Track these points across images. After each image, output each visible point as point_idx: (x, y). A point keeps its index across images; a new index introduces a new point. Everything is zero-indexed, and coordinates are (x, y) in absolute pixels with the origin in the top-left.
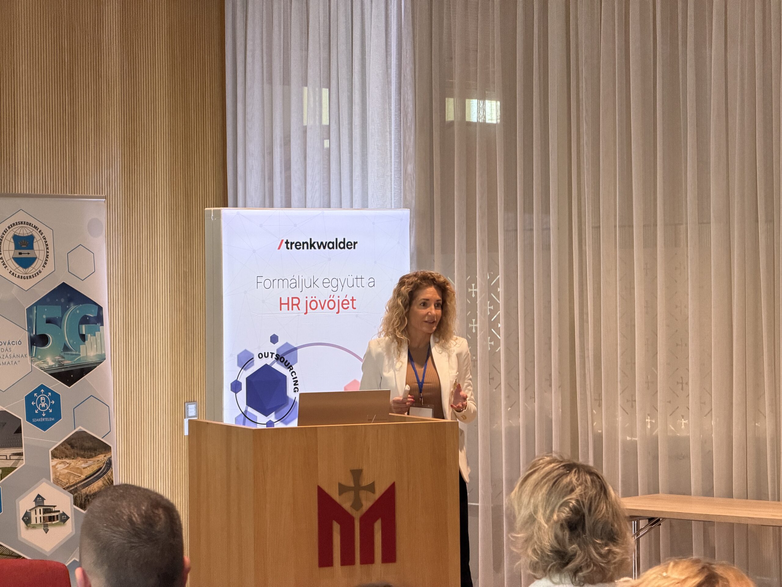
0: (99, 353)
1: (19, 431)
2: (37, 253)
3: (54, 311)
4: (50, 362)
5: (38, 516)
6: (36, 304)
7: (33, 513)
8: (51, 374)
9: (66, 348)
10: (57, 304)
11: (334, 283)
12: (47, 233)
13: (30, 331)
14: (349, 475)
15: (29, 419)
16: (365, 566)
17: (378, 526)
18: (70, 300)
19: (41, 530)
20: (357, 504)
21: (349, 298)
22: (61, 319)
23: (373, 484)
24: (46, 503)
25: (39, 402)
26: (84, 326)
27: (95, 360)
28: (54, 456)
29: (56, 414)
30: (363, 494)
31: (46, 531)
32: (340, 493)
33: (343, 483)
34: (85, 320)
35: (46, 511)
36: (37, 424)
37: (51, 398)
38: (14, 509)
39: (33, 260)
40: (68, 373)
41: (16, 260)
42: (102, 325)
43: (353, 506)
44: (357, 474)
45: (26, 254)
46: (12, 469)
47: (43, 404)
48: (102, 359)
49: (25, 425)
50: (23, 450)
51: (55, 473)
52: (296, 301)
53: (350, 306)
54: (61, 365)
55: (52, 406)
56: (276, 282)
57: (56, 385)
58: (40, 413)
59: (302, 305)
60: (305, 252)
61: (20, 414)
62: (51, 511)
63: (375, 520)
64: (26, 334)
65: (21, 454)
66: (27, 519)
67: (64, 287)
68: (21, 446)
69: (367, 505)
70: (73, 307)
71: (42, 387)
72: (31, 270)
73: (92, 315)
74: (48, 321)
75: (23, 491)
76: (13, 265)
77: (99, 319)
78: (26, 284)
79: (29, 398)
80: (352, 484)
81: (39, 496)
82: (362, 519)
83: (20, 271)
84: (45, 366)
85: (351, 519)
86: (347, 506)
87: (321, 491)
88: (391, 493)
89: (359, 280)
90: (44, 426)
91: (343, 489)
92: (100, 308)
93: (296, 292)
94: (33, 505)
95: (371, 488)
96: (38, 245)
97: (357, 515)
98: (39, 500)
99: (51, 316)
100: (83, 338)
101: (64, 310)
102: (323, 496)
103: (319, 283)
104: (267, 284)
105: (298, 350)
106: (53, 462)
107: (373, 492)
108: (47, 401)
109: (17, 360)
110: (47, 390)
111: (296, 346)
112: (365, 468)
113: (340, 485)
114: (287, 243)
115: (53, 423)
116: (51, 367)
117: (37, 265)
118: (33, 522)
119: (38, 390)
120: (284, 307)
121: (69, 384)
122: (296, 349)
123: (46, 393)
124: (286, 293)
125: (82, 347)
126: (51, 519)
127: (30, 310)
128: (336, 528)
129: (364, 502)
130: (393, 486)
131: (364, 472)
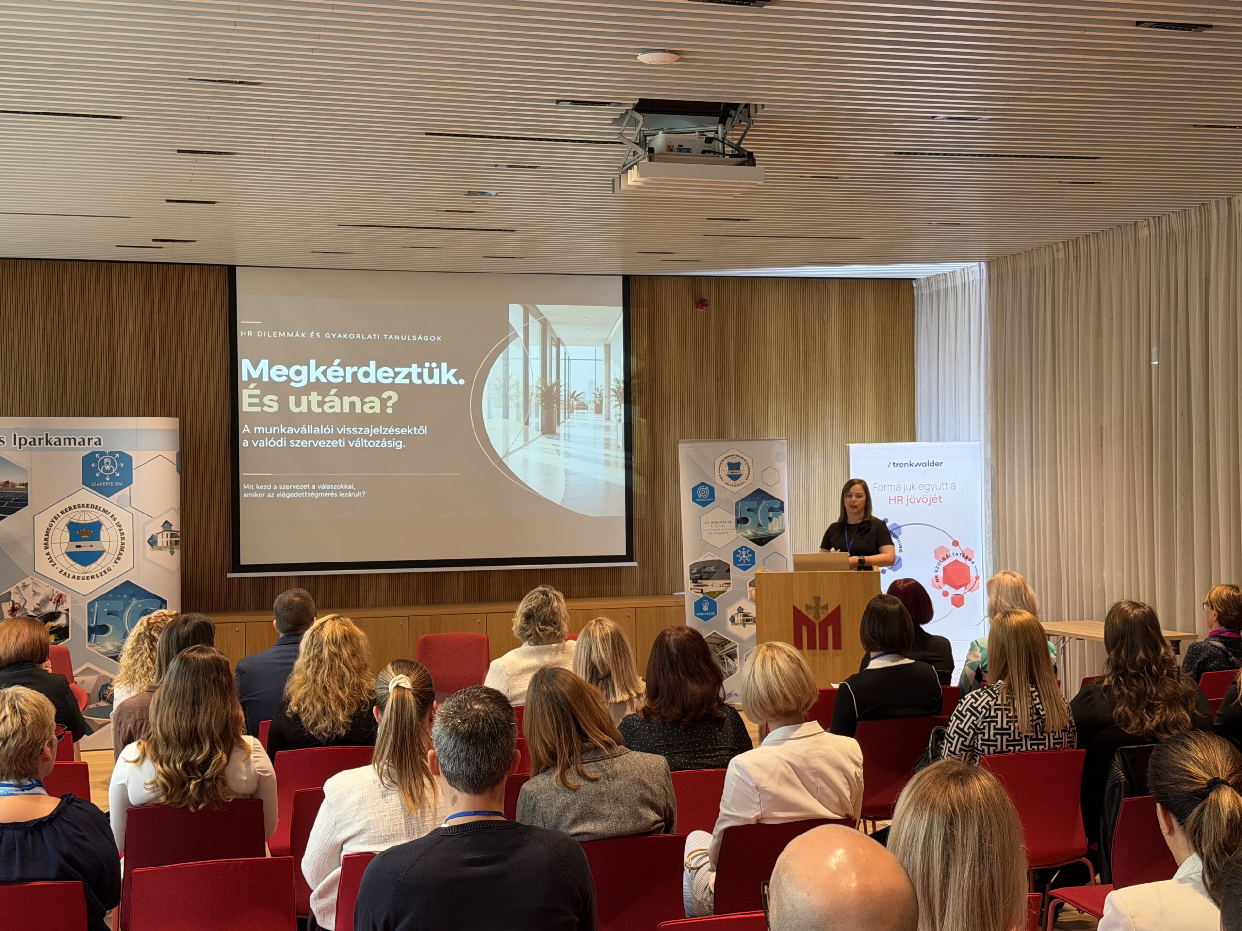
0: (781, 528)
1: (728, 571)
2: (742, 472)
3: (753, 505)
4: (749, 533)
5: (740, 618)
6: (741, 501)
7: (736, 616)
8: (751, 540)
9: (760, 525)
10: (755, 500)
11: (927, 487)
12: (749, 461)
13: (737, 515)
14: (813, 601)
15: (735, 564)
16: (822, 651)
17: (830, 628)
18: (762, 499)
19: (741, 626)
20: (817, 616)
21: (937, 496)
22: (757, 509)
23: (827, 605)
24: (744, 611)
25: (742, 555)
26: (771, 513)
27: (778, 532)
28: (750, 585)
29: (752, 562)
30: (821, 611)
31: (744, 627)
32: (807, 610)
33: (808, 604)
34: (772, 509)
35: (744, 616)
36: (740, 567)
37: (749, 553)
38: (725, 614)
39: (740, 476)
40: (761, 539)
41: (729, 476)
42: (783, 511)
43: (814, 617)
44: (817, 600)
45: (735, 472)
46: (724, 592)
47: (744, 556)
48: (783, 531)
49: (732, 567)
50: (731, 581)
51: (750, 595)
52: (900, 498)
53: (938, 500)
54: (757, 535)
55: (749, 558)
56: (886, 487)
57: (753, 546)
58: (742, 561)
59: (905, 501)
60: (907, 469)
61: (730, 561)
62: (747, 616)
63: (829, 625)
64: (734, 517)
65: (729, 584)
66: (732, 619)
67: (759, 491)
68: (729, 579)
69: (823, 617)
70: (764, 502)
71: (744, 547)
72: (738, 482)
73: (777, 506)
74: (749, 510)
75: (730, 604)
76: (727, 479)
77: (782, 509)
78: (735, 489)
79: (736, 553)
80: (814, 605)
81: (740, 607)
82: (821, 624)
83: (731, 482)
84: (746, 535)
85: (814, 624)
86: (811, 617)
87: (795, 608)
88: (838, 610)
89: (944, 486)
90: (745, 569)
91: (808, 607)
92: (782, 503)
93: (901, 493)
94: (737, 612)
95: (826, 607)
96: (743, 468)
97: (817, 623)
98: (740, 610)
99: (750, 507)
100: (771, 519)
101: (759, 504)
102: (796, 611)
103: (916, 487)
104: (881, 488)
105: (902, 528)
106: (749, 589)
107: (827, 609)
108: (746, 555)
109: (728, 531)
110: (747, 549)
111: (900, 525)
112: (822, 596)
113: (806, 605)
114: (894, 463)
115: (750, 567)
116: (749, 536)
117: (742, 479)
118: (736, 621)
119: (741, 549)
120: (893, 502)
121: (761, 545)
122: (900, 527)
123: (746, 550)
124: (894, 494)
125: (770, 525)
126: (748, 620)
127: (737, 504)
128: (805, 629)
129: (821, 616)
130: (839, 607)
131: (821, 599)
